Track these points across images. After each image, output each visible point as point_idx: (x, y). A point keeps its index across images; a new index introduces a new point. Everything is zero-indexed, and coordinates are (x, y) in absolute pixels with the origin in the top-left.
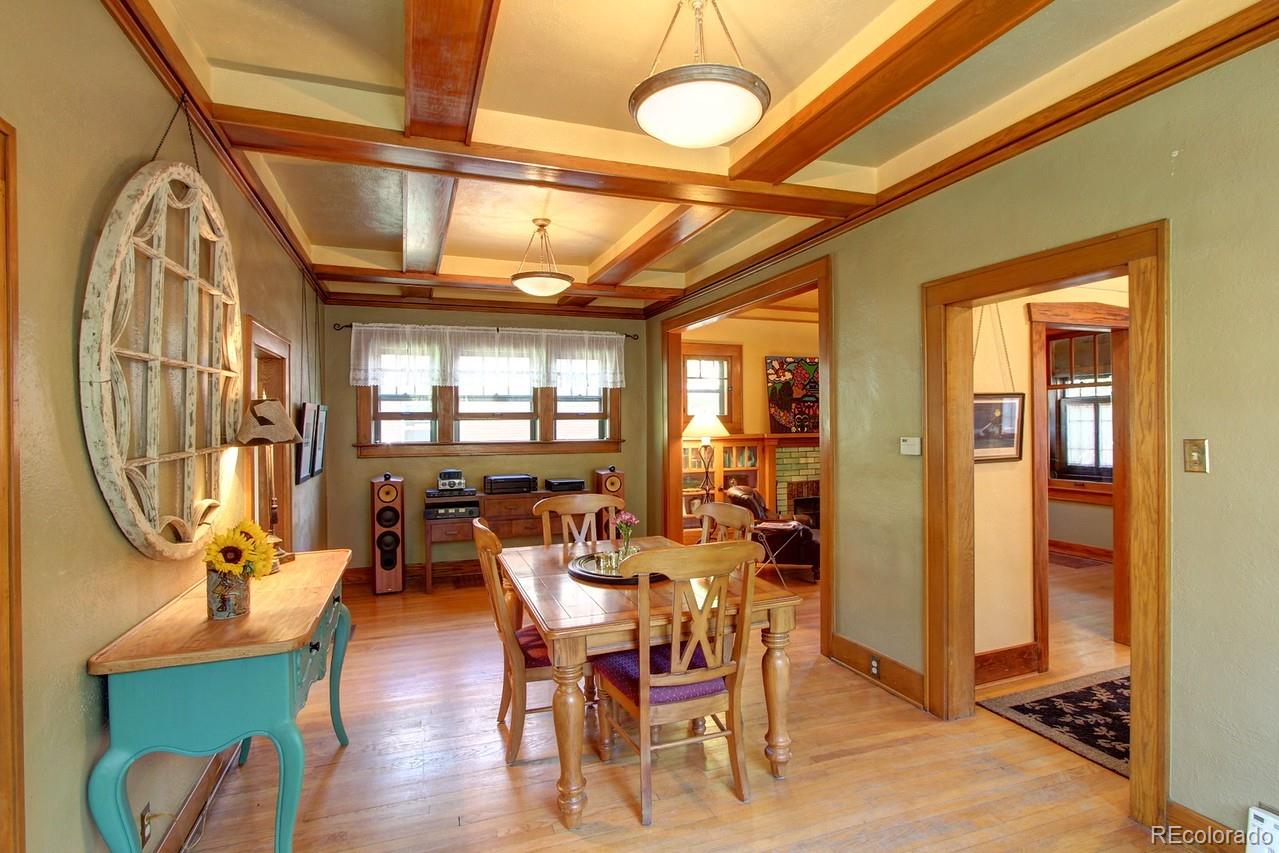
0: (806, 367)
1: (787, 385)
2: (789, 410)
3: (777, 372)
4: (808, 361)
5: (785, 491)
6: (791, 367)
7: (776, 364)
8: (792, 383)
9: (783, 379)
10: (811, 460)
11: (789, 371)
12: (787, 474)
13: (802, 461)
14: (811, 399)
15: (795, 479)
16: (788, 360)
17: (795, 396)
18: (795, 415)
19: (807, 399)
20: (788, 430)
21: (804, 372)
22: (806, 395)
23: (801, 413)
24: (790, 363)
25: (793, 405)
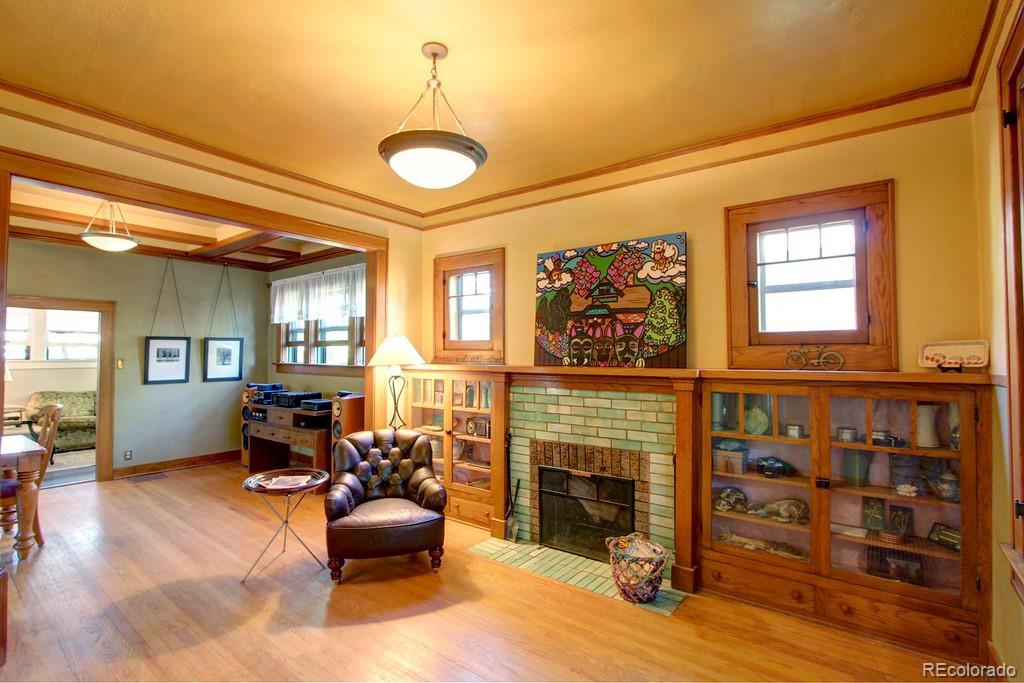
0: (596, 261)
1: (563, 293)
2: (561, 330)
3: (549, 276)
4: (600, 250)
5: (527, 451)
6: (572, 265)
7: (550, 265)
8: (570, 289)
9: (557, 284)
10: (565, 410)
11: (570, 271)
12: (529, 426)
13: (552, 409)
14: (600, 312)
15: (541, 436)
16: (568, 254)
17: (574, 308)
18: (571, 338)
19: (592, 312)
20: (558, 362)
21: (590, 270)
22: (592, 307)
23: (582, 335)
24: (572, 258)
25: (570, 324)
